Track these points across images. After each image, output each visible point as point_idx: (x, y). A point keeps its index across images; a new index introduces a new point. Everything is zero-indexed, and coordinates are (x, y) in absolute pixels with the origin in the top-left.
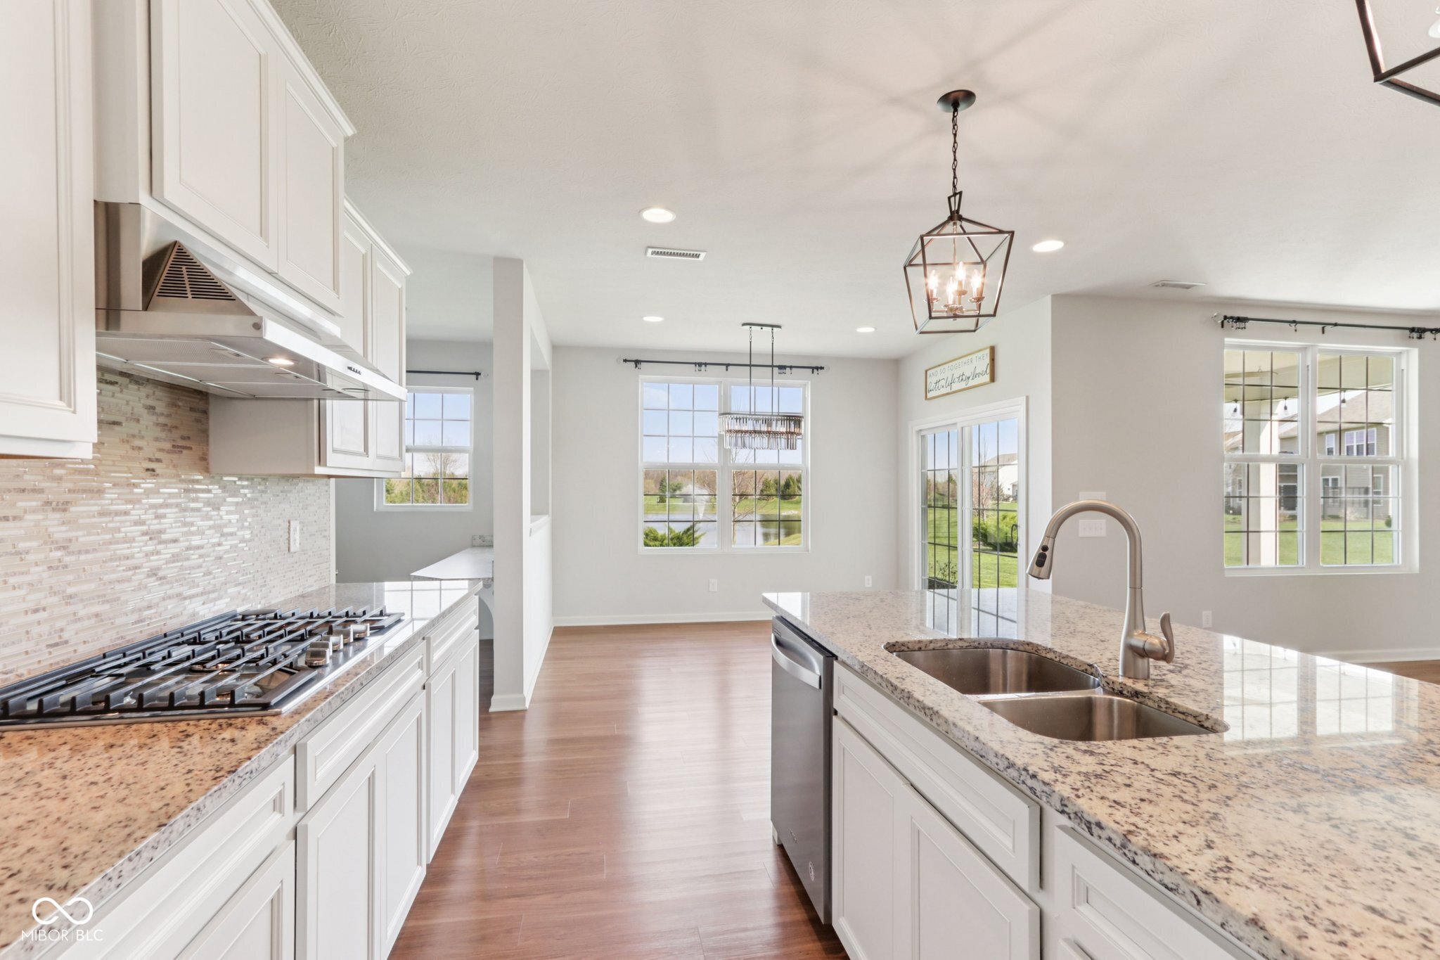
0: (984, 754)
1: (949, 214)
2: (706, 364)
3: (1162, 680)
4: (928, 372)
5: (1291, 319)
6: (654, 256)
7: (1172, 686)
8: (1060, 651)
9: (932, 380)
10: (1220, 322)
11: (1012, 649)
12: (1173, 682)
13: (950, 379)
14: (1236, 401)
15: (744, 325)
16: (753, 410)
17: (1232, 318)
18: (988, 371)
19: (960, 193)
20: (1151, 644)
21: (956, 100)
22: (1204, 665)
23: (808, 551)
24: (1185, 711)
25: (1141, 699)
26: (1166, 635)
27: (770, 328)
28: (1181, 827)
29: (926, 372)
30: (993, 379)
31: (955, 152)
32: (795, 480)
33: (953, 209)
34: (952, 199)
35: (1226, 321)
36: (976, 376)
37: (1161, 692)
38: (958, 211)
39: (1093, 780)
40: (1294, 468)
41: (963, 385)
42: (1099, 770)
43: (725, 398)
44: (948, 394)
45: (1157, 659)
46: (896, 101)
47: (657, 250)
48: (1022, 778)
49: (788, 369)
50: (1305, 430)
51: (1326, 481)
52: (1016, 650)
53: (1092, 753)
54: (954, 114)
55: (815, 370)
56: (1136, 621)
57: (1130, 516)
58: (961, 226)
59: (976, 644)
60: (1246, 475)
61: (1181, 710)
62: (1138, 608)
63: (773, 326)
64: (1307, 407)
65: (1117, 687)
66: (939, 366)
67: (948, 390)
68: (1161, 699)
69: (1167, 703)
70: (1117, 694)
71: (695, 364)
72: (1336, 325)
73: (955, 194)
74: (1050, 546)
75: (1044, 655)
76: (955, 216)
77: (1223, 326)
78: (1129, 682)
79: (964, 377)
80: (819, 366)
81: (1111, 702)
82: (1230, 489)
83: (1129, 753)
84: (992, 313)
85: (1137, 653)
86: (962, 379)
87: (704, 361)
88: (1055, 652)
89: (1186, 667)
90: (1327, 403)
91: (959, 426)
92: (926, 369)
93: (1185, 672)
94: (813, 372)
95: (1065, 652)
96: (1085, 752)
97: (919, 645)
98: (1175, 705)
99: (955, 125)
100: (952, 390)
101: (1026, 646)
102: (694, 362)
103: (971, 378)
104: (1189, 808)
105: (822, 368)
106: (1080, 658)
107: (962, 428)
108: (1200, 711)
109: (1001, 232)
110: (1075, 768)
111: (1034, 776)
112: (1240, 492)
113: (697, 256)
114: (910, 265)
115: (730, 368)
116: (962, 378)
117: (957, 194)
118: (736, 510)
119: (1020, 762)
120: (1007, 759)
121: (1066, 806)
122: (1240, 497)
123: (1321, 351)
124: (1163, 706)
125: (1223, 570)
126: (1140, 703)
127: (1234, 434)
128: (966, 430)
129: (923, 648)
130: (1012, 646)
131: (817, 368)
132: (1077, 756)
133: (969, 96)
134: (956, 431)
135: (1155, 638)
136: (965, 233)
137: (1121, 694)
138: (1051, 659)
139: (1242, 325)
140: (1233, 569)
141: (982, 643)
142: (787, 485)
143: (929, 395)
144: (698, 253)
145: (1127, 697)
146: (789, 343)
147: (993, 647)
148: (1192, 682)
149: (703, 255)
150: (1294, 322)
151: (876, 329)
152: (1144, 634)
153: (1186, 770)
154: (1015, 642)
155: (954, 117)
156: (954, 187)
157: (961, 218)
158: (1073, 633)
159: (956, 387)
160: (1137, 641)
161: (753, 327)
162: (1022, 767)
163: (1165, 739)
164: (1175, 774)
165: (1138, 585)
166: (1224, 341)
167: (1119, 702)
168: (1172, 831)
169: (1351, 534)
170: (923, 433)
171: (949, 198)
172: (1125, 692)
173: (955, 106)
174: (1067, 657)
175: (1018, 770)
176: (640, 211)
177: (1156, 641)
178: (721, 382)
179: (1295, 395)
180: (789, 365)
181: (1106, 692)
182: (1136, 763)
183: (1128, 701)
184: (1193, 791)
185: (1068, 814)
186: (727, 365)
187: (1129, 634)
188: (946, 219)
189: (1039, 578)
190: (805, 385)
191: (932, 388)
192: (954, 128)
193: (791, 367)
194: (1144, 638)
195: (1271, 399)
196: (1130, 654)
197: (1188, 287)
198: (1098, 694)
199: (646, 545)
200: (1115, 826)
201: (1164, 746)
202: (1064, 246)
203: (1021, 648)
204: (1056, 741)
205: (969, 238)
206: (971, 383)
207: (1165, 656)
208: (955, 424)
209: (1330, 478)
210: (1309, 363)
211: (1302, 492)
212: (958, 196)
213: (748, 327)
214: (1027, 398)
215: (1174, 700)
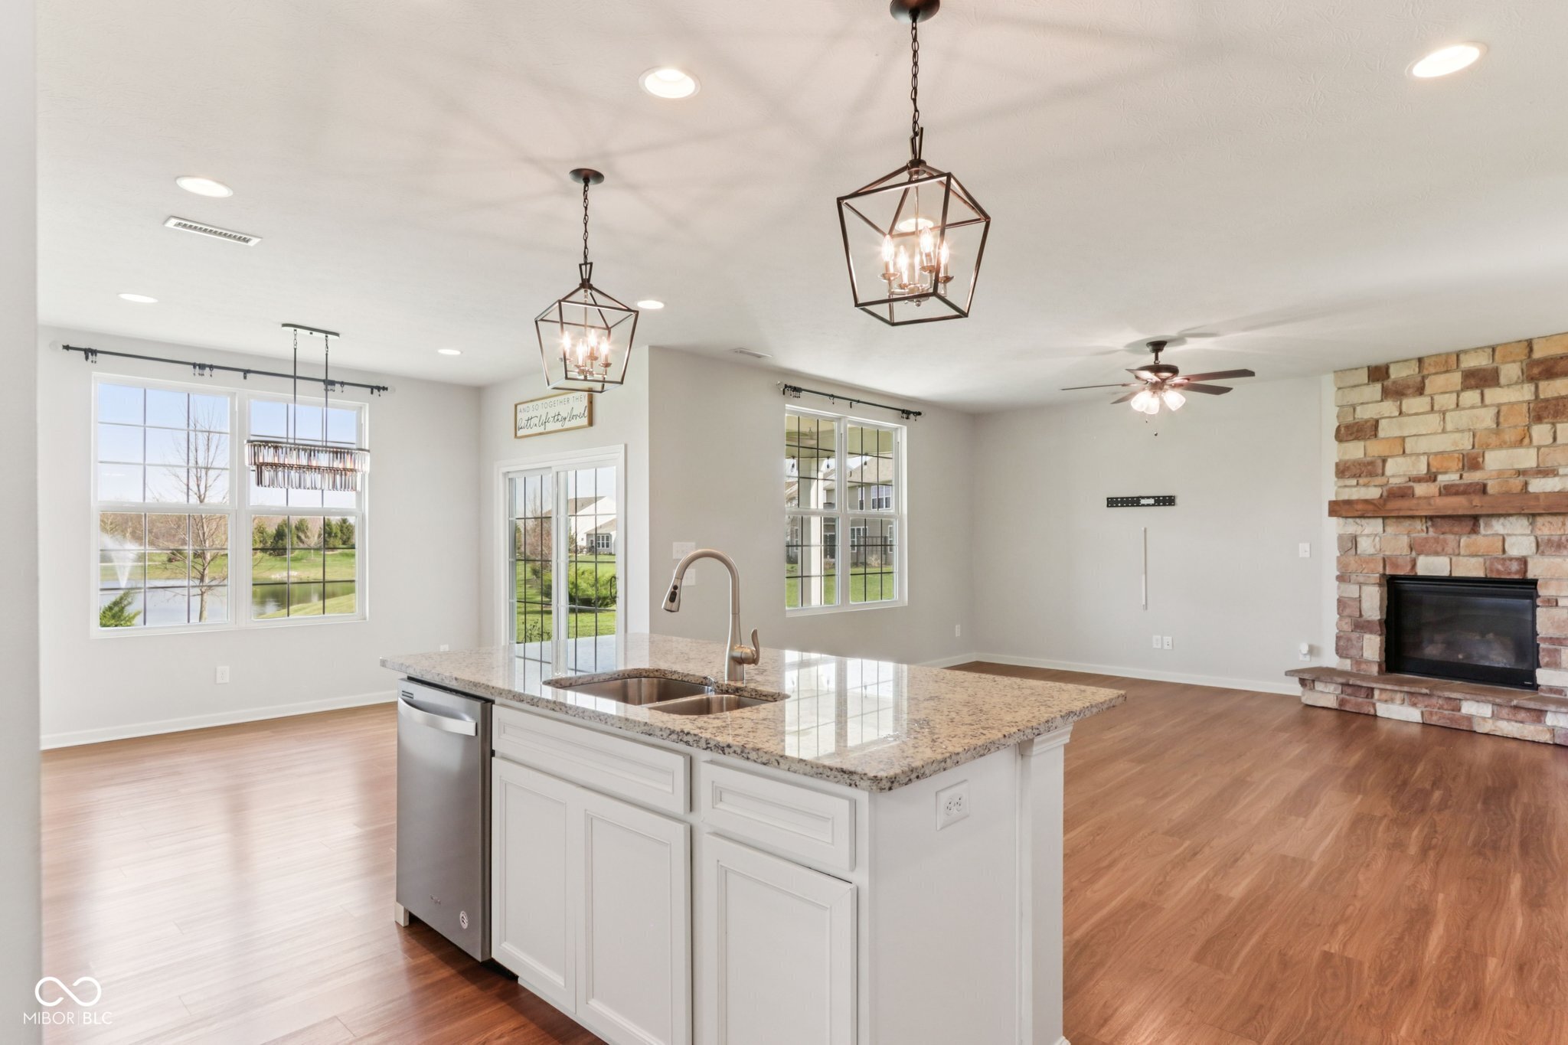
0: (651, 732)
1: (581, 282)
2: (211, 367)
3: (752, 680)
4: (519, 407)
5: (830, 393)
6: (180, 228)
7: (758, 682)
8: (682, 672)
9: (522, 417)
10: (782, 389)
11: (645, 677)
12: (758, 680)
13: (544, 418)
14: (794, 457)
15: (285, 325)
16: (291, 435)
17: (790, 387)
18: (586, 414)
19: (591, 264)
20: (746, 653)
21: (588, 176)
22: (776, 669)
23: (365, 619)
24: (766, 693)
25: (740, 693)
26: (755, 647)
27: (324, 335)
28: (769, 738)
29: (516, 406)
30: (591, 423)
31: (586, 224)
32: (293, 527)
33: (584, 277)
34: (583, 267)
35: (786, 390)
36: (573, 417)
37: (752, 686)
38: (589, 280)
39: (722, 729)
40: (833, 520)
41: (558, 426)
42: (724, 724)
43: (241, 417)
44: (541, 434)
45: (749, 663)
46: (531, 161)
47: (184, 222)
48: (680, 738)
49: (338, 386)
50: (840, 486)
51: (853, 530)
52: (648, 677)
53: (718, 718)
54: (585, 188)
55: (375, 391)
56: (736, 639)
57: (731, 560)
58: (591, 294)
59: (616, 676)
60: (800, 524)
61: (764, 694)
62: (737, 628)
63: (327, 332)
64: (841, 465)
65: (724, 688)
66: (532, 401)
67: (541, 429)
68: (752, 690)
69: (756, 691)
70: (725, 694)
71: (195, 365)
72: (858, 402)
73: (586, 263)
74: (678, 586)
75: (670, 677)
76: (586, 284)
77: (784, 394)
78: (732, 683)
79: (560, 417)
80: (382, 386)
81: (722, 699)
82: (789, 538)
83: (738, 715)
84: (620, 380)
85: (738, 661)
86: (558, 420)
87: (208, 363)
88: (678, 673)
89: (765, 671)
90: (854, 462)
91: (554, 470)
92: (517, 402)
93: (764, 674)
94: (372, 393)
95: (686, 672)
96: (714, 718)
97: (570, 682)
98: (761, 691)
99: (586, 198)
100: (546, 430)
101: (656, 673)
102: (193, 362)
103: (567, 419)
104: (773, 730)
105: (385, 389)
106: (697, 674)
107: (557, 473)
108: (774, 691)
109: (629, 310)
110: (710, 726)
111: (688, 733)
112: (797, 541)
113: (246, 240)
114: (542, 320)
115: (249, 376)
116: (557, 418)
117: (586, 262)
118: (206, 572)
119: (678, 729)
120: (669, 729)
121: (709, 743)
122: (797, 546)
123: (850, 422)
124: (754, 694)
125: (785, 611)
126: (740, 696)
127: (790, 485)
128: (562, 475)
129: (573, 684)
130: (644, 674)
131: (379, 388)
132: (710, 721)
133: (598, 177)
134: (551, 475)
135: (748, 650)
136: (596, 305)
137: (727, 692)
138: (676, 680)
139: (798, 394)
140: (791, 611)
141: (621, 674)
142: (280, 535)
143: (520, 433)
144: (248, 237)
145: (731, 694)
146: (347, 355)
147: (630, 677)
148: (769, 678)
149: (254, 242)
150: (832, 396)
151: (462, 352)
152: (740, 647)
153: (770, 717)
154: (646, 671)
155: (585, 191)
156: (586, 257)
157: (591, 287)
158: (688, 660)
159: (550, 427)
160: (737, 653)
161: (298, 330)
162: (680, 730)
163: (757, 707)
164: (764, 720)
165: (737, 612)
166: (785, 406)
167: (727, 698)
168: (765, 740)
169: (869, 576)
170: (511, 476)
171: (580, 265)
172: (730, 690)
173: (586, 181)
174: (688, 674)
175: (678, 733)
176: (178, 177)
177: (749, 651)
178: (235, 393)
179: (833, 456)
180: (340, 380)
181: (716, 692)
182: (743, 718)
183: (732, 696)
184: (773, 724)
185: (710, 748)
186: (246, 372)
187: (731, 649)
188: (578, 286)
189: (671, 611)
190: (361, 408)
191: (523, 425)
192: (585, 201)
193: (342, 384)
194: (741, 650)
195: (818, 457)
196: (732, 663)
197: (759, 357)
198: (712, 695)
199: (103, 625)
200: (737, 743)
201: (757, 709)
202: (665, 307)
203: (652, 675)
204: (696, 716)
205: (599, 310)
206: (568, 424)
207: (754, 660)
208: (550, 467)
209: (856, 528)
210: (842, 432)
211: (839, 542)
212: (588, 266)
213: (293, 329)
214: (626, 446)
215: (760, 688)
